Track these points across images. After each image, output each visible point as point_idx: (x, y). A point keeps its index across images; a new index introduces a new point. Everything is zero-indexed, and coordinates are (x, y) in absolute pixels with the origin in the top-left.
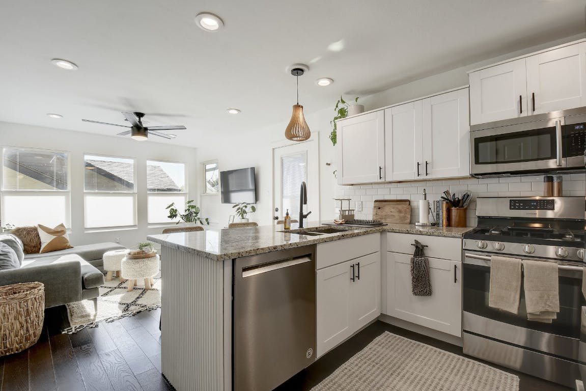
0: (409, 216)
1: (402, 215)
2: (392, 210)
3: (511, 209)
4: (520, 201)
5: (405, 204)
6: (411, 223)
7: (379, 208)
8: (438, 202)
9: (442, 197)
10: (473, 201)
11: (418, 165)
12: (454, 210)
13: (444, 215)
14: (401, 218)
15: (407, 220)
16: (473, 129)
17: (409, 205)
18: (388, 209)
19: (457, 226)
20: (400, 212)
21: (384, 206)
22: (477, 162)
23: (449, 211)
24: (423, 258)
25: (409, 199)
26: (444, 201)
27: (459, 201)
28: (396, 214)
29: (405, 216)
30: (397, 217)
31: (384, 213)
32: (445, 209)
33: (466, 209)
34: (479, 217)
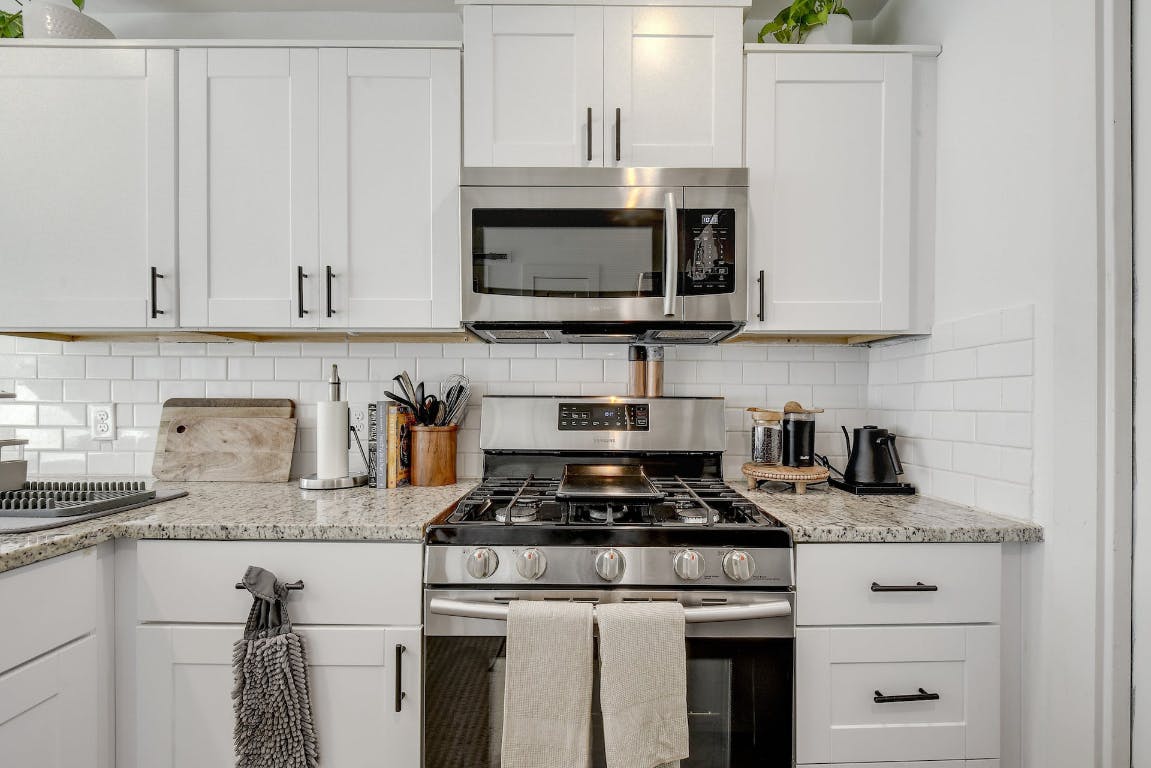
0: (288, 457)
1: (264, 451)
2: (229, 435)
3: (561, 427)
4: (581, 408)
5: (279, 415)
6: (293, 478)
7: (181, 429)
8: (373, 407)
9: (389, 395)
10: (474, 406)
11: (301, 275)
12: (422, 435)
13: (392, 448)
14: (259, 463)
15: (278, 467)
16: (471, 179)
17: (293, 416)
18: (214, 433)
19: (431, 483)
20: (257, 440)
21: (199, 423)
22: (479, 286)
23: (407, 437)
24: (281, 638)
25: (292, 396)
26: (393, 404)
27: (435, 404)
28: (243, 449)
29: (276, 456)
30: (244, 460)
31: (198, 448)
32: (393, 431)
33: (456, 429)
34: (487, 452)
